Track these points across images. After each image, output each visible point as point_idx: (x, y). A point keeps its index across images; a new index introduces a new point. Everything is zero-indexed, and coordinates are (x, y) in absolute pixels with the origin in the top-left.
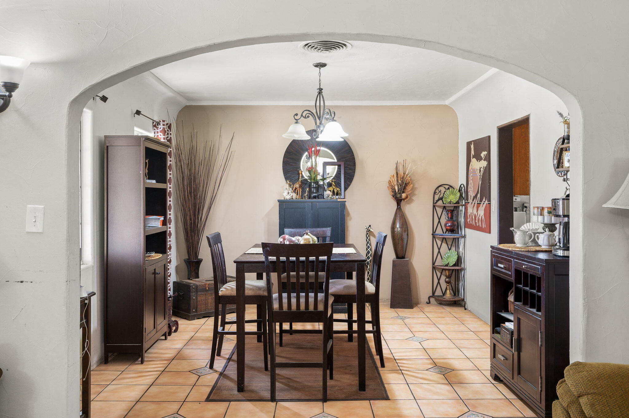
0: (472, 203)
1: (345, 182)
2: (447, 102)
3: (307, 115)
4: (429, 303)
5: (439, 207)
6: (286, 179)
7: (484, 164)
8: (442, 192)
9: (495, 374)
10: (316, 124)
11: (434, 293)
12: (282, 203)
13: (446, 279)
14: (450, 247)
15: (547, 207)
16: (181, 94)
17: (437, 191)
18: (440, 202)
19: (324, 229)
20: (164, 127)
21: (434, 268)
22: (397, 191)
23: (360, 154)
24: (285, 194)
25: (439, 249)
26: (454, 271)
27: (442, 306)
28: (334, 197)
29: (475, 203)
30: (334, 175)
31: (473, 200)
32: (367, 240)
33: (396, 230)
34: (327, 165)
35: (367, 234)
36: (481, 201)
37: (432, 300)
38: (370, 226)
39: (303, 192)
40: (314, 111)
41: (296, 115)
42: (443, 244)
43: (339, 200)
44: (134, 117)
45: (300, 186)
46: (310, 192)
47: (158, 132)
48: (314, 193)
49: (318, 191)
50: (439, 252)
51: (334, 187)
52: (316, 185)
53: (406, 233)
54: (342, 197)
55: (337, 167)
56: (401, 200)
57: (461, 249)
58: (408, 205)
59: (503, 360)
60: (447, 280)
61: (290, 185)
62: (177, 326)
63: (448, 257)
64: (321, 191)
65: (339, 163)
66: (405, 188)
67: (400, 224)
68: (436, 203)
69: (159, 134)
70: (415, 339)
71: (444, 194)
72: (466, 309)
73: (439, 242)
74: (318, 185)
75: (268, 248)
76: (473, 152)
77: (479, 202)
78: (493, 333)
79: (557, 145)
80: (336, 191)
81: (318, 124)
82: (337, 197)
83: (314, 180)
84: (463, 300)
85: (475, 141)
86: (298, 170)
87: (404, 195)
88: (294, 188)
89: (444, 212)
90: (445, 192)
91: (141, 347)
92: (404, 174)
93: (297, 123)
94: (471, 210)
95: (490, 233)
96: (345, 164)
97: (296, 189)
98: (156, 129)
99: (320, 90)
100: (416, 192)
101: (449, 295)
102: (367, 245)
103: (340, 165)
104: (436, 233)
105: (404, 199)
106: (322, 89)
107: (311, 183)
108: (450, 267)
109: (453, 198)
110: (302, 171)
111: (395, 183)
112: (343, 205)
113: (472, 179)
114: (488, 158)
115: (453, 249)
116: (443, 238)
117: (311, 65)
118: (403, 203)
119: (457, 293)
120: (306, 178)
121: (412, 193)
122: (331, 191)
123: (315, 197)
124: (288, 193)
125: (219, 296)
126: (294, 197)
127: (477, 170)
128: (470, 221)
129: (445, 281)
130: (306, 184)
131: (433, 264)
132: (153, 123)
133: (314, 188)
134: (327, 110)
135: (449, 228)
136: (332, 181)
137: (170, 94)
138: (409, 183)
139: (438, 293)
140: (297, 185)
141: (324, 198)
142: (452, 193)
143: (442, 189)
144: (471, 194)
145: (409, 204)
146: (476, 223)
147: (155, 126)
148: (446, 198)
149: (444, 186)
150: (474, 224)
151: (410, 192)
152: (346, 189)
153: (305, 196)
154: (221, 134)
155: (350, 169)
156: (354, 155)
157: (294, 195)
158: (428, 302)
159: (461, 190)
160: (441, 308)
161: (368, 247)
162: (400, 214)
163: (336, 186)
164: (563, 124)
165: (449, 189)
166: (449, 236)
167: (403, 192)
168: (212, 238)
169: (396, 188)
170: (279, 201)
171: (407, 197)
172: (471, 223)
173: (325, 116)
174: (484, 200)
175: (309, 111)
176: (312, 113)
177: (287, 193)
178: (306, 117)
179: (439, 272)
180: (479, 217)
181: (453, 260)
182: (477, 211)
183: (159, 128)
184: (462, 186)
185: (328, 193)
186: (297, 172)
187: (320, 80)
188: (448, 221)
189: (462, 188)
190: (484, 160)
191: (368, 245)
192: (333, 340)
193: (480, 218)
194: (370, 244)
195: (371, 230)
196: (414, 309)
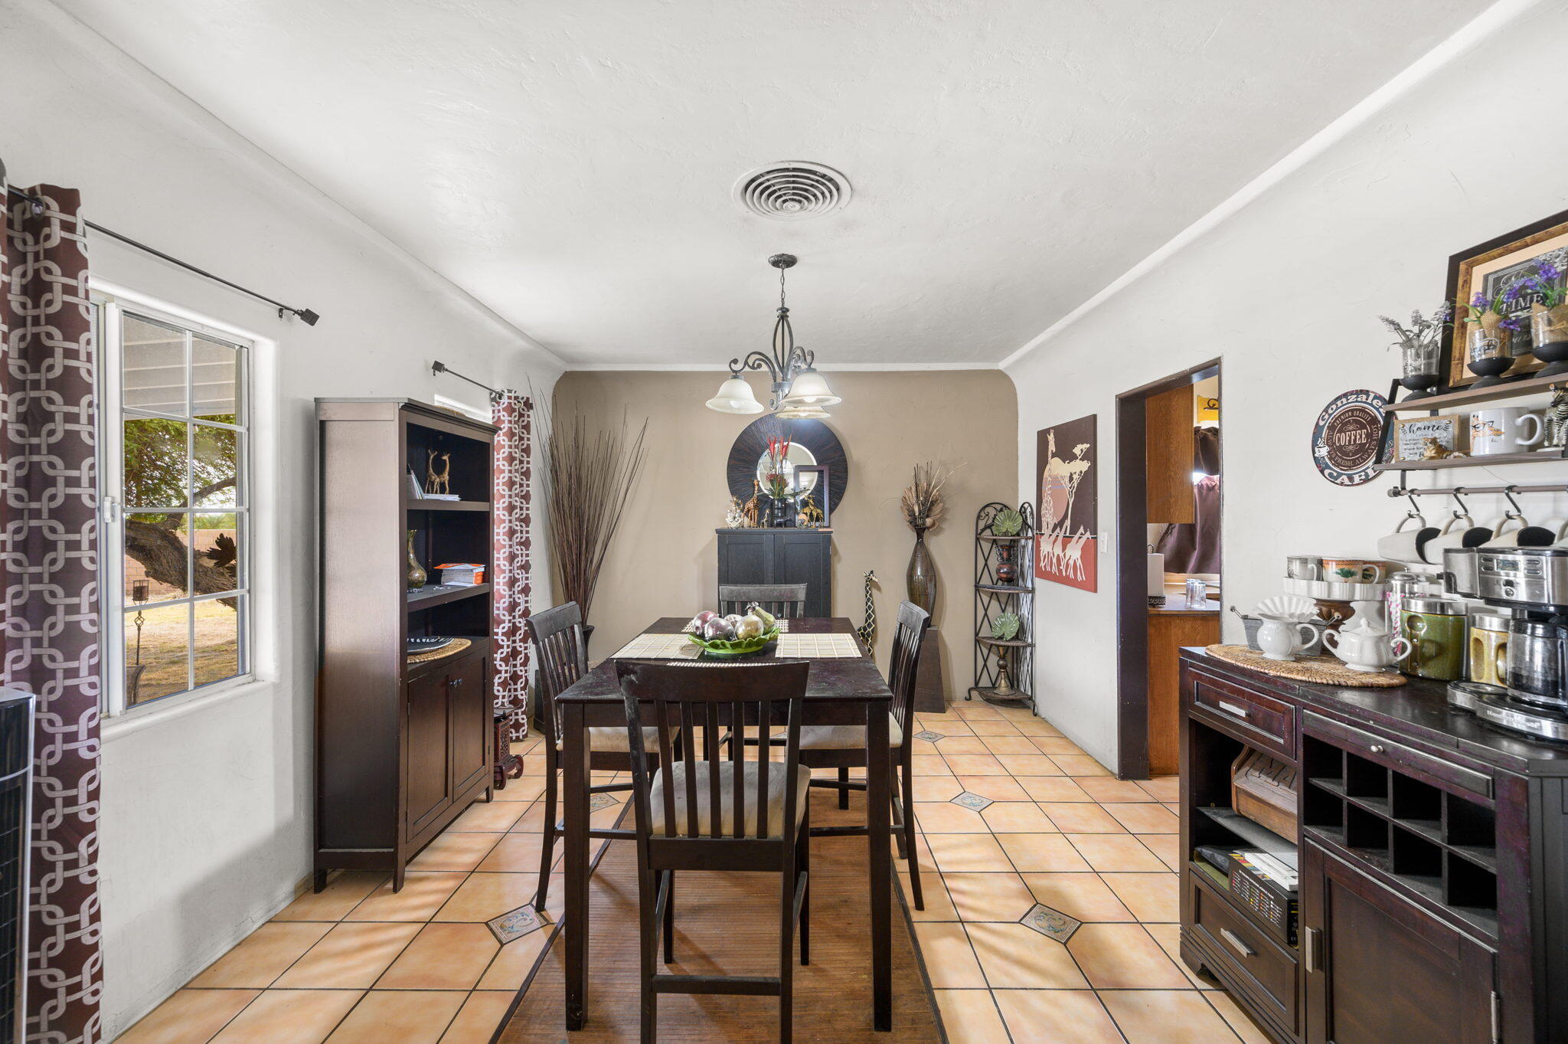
0: (1050, 535)
1: (830, 499)
2: (1001, 366)
3: (757, 362)
4: (969, 699)
5: (986, 540)
6: (733, 493)
7: (1081, 466)
8: (992, 515)
9: (1203, 965)
10: (775, 381)
11: (977, 683)
12: (722, 534)
13: (998, 661)
14: (1003, 607)
15: (1336, 561)
16: (546, 346)
17: (983, 514)
18: (988, 532)
19: (794, 586)
20: (510, 401)
21: (978, 641)
22: (917, 514)
23: (855, 453)
24: (729, 519)
25: (986, 610)
26: (1010, 650)
27: (993, 705)
28: (813, 523)
29: (1057, 536)
30: (812, 488)
31: (1053, 531)
32: (866, 596)
33: (915, 578)
34: (801, 471)
35: (867, 585)
36: (1074, 531)
37: (974, 694)
38: (872, 572)
39: (761, 516)
40: (771, 355)
41: (735, 361)
42: (992, 601)
43: (820, 530)
44: (434, 375)
45: (756, 507)
46: (772, 515)
47: (499, 411)
48: (778, 517)
49: (784, 514)
50: (986, 614)
51: (812, 508)
52: (782, 504)
53: (933, 582)
54: (826, 523)
55: (817, 473)
56: (924, 530)
57: (1025, 610)
58: (934, 538)
59: (1245, 956)
60: (1001, 662)
61: (737, 504)
62: (520, 767)
63: (1003, 624)
64: (790, 513)
65: (821, 468)
66: (930, 510)
67: (922, 569)
68: (980, 534)
69: (502, 413)
70: (968, 801)
71: (994, 519)
72: (1035, 715)
73: (986, 599)
74: (785, 504)
75: (633, 677)
76: (1052, 447)
77: (1068, 534)
78: (1191, 859)
79: (1330, 411)
80: (815, 514)
81: (779, 380)
82: (817, 524)
83: (779, 495)
84: (1031, 698)
85: (1058, 430)
86: (753, 479)
87: (929, 521)
88: (746, 510)
89: (994, 550)
90: (995, 515)
91: (393, 857)
92: (929, 485)
93: (735, 377)
94: (1046, 547)
95: (1095, 591)
96: (830, 469)
97: (749, 511)
98: (496, 405)
99: (783, 312)
100: (948, 516)
101: (1003, 688)
102: (867, 604)
103: (823, 471)
104: (981, 583)
105: (928, 528)
106: (788, 310)
107: (773, 500)
108: (1007, 641)
109: (1012, 526)
110: (759, 481)
111: (914, 501)
112: (827, 538)
113: (1051, 495)
114: (1091, 456)
115: (1009, 609)
116: (992, 593)
117: (764, 260)
118: (926, 534)
119: (1015, 682)
120: (766, 492)
121: (942, 519)
122: (806, 514)
123: (779, 525)
124: (735, 518)
125: (557, 751)
126: (746, 526)
127: (1063, 478)
128: (1045, 566)
129: (998, 665)
130: (766, 502)
131: (977, 634)
132: (491, 394)
133: (778, 509)
134: (799, 352)
135: (1004, 576)
136: (809, 498)
137: (521, 344)
138: (937, 500)
139: (985, 682)
140: (750, 505)
141: (795, 526)
142: (1009, 517)
143: (991, 511)
144: (1049, 518)
145: (935, 535)
146: (1060, 571)
147: (493, 400)
148: (998, 526)
149: (994, 505)
150: (1055, 573)
151: (939, 516)
152: (831, 510)
153: (763, 523)
154: (626, 420)
155: (839, 478)
156: (845, 455)
157: (747, 521)
158: (968, 697)
159: (1025, 512)
160: (991, 710)
161: (870, 607)
162: (921, 550)
163: (816, 506)
164: (1401, 350)
165: (1001, 510)
166: (1004, 590)
167: (928, 516)
168: (539, 623)
169: (916, 509)
170: (717, 531)
171: (933, 524)
172: (1048, 569)
173: (793, 363)
174: (1082, 530)
175: (760, 354)
176: (767, 358)
177: (733, 518)
178: (755, 366)
179: (986, 648)
180: (1067, 562)
181: (1011, 630)
182: (1064, 549)
183: (501, 404)
184: (1026, 505)
185: (801, 517)
186: (750, 483)
187: (783, 291)
188: (1002, 564)
189: (1025, 510)
190: (1082, 459)
191: (869, 604)
192: (808, 873)
193: (1071, 562)
194: (872, 603)
195: (874, 578)
196: (948, 713)
